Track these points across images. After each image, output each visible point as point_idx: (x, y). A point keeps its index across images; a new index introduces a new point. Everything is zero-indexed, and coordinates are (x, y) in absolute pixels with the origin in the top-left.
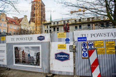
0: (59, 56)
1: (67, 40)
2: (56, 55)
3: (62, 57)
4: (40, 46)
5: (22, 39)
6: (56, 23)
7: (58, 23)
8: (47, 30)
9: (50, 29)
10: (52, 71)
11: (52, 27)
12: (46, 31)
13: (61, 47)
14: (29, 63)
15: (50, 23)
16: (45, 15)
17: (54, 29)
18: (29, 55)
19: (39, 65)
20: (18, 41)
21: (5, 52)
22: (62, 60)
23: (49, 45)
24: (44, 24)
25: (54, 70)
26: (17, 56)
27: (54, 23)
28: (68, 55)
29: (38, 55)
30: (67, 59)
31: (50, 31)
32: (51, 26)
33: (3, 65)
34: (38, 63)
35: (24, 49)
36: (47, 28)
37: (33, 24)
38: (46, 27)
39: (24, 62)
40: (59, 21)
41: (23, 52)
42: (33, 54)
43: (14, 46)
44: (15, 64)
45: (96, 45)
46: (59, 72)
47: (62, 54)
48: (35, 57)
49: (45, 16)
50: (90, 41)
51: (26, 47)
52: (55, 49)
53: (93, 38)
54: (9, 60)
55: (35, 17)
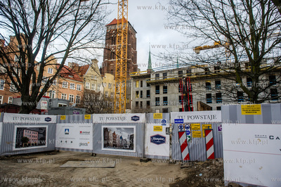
0: (155, 139)
1: (164, 121)
2: (152, 137)
3: (158, 140)
4: (134, 127)
5: (113, 118)
6: (161, 75)
7: (165, 74)
8: (141, 92)
9: (148, 88)
10: (148, 155)
11: (152, 84)
12: (137, 92)
13: (157, 129)
14: (121, 147)
15: (148, 76)
16: (135, 54)
17: (157, 88)
18: (121, 138)
19: (133, 149)
20: (108, 121)
21: (91, 133)
22: (158, 143)
23: (145, 127)
24: (135, 78)
25: (149, 154)
26: (106, 138)
27: (157, 75)
28: (164, 138)
29: (132, 137)
30: (163, 142)
31: (148, 92)
32: (149, 82)
33: (87, 150)
34: (131, 147)
35: (116, 130)
36: (142, 86)
37: (109, 77)
38: (138, 83)
39: (115, 146)
40: (169, 71)
41: (114, 133)
42: (126, 136)
43: (103, 127)
44: (103, 149)
45: (193, 127)
46: (155, 156)
47: (158, 136)
48: (128, 140)
49: (136, 58)
50: (187, 124)
51: (118, 129)
52: (151, 131)
53: (190, 121)
54: (96, 145)
55: (112, 60)
